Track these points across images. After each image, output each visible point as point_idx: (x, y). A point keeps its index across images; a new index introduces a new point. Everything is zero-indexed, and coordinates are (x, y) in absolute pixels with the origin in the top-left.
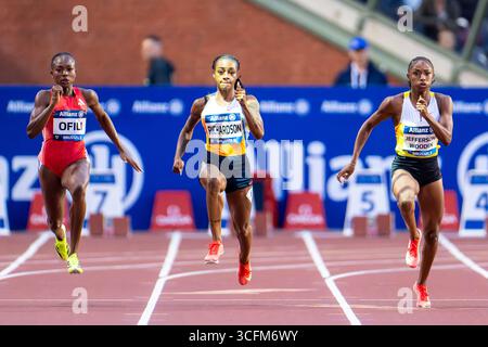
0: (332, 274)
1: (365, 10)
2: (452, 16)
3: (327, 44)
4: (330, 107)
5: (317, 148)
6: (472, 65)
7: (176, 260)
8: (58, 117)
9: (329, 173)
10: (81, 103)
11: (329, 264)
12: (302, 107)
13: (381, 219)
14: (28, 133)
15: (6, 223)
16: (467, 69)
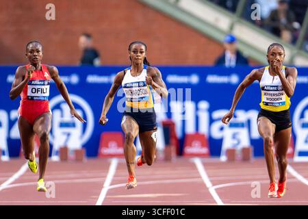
0: (214, 185)
1: (235, 17)
2: (290, 21)
3: (210, 39)
4: (212, 79)
5: (204, 105)
6: (303, 52)
7: (115, 176)
8: (31, 84)
9: (211, 121)
10: (47, 75)
11: (212, 178)
12: (194, 79)
13: (244, 150)
14: (10, 96)
15: (7, 152)
16: (299, 54)
